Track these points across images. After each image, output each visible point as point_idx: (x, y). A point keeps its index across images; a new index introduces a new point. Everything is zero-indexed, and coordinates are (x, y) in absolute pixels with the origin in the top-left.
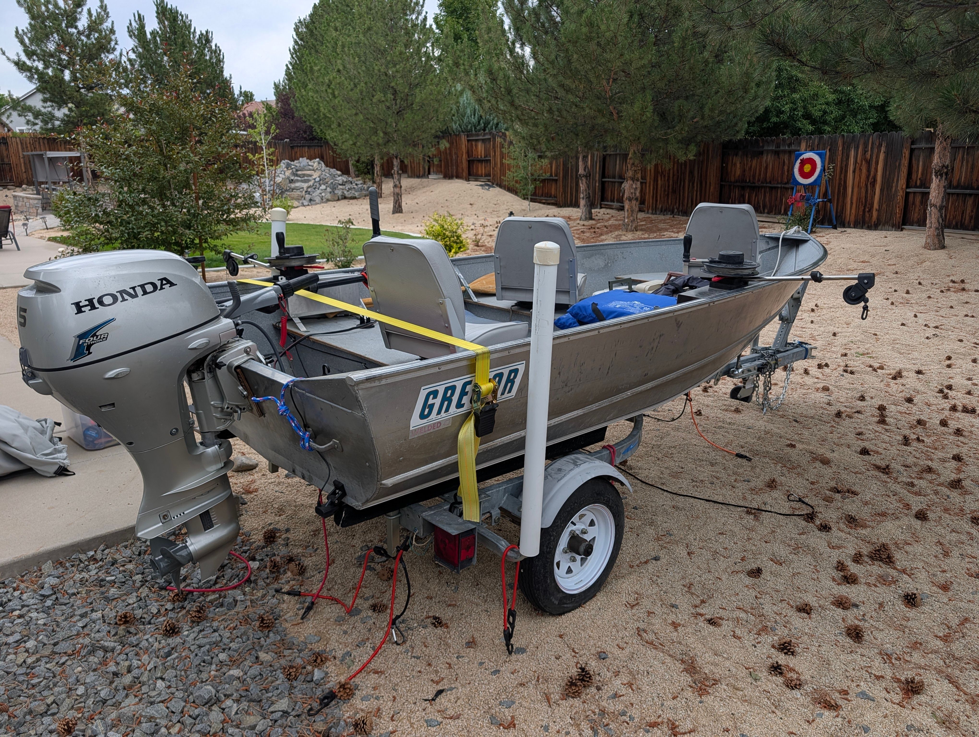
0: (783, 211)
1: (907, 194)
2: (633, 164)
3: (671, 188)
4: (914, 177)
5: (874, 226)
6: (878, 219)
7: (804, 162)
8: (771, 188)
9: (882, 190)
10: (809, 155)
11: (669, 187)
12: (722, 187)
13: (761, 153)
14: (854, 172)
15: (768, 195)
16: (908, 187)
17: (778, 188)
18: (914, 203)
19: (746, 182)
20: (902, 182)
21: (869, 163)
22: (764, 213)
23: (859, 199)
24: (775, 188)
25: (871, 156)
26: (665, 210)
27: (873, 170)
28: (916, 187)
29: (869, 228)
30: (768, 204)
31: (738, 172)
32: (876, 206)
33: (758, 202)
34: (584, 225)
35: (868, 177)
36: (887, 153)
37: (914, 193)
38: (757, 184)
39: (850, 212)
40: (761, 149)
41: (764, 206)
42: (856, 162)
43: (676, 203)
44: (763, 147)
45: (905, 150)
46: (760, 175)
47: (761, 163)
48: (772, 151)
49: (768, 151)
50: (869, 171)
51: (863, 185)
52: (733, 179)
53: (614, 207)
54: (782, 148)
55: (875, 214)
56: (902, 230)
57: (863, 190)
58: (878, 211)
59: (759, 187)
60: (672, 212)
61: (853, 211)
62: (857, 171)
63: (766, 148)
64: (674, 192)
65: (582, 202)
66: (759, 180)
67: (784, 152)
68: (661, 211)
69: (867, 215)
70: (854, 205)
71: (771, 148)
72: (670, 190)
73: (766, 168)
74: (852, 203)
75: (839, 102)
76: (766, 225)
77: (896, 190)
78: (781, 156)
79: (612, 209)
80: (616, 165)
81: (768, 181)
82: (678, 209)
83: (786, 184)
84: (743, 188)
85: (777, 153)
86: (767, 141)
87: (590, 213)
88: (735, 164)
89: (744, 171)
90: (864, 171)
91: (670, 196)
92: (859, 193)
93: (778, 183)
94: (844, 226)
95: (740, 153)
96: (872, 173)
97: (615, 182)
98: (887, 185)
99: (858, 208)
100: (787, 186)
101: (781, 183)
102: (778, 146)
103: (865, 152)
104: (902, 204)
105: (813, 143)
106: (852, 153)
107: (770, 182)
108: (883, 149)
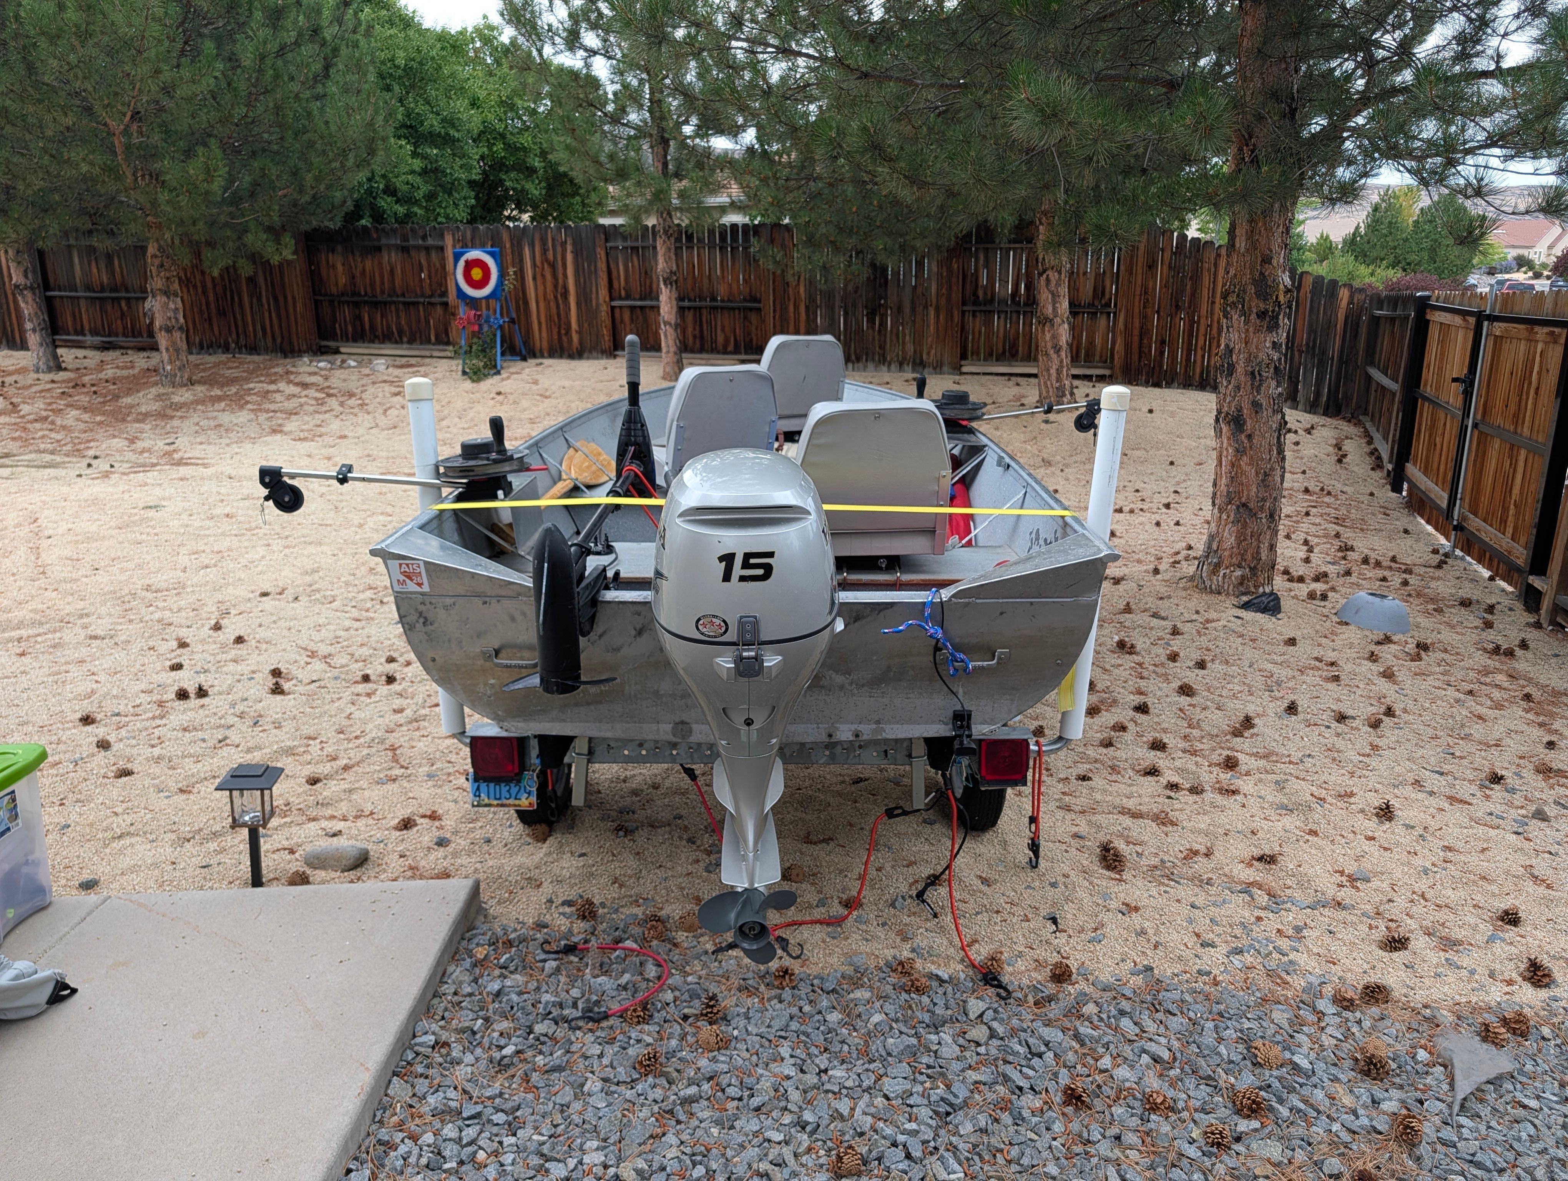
0: (433, 339)
1: (613, 308)
2: (162, 266)
3: (213, 306)
4: (616, 285)
5: (578, 354)
6: (581, 343)
7: (470, 265)
8: (407, 304)
9: (578, 304)
10: (474, 254)
11: (208, 304)
12: (317, 303)
13: (379, 249)
14: (534, 278)
15: (403, 315)
16: (612, 299)
17: (418, 303)
18: (622, 321)
19: (359, 295)
20: (603, 293)
21: (553, 266)
22: (402, 343)
23: (549, 318)
24: (413, 303)
25: (555, 256)
26: (210, 346)
27: (560, 276)
28: (620, 298)
29: (571, 357)
30: (406, 328)
31: (343, 280)
32: (574, 325)
33: (389, 327)
34: (53, 381)
35: (555, 286)
36: (577, 253)
37: (621, 307)
38: (380, 298)
39: (540, 336)
40: (376, 243)
41: (401, 333)
42: (534, 265)
43: (230, 334)
44: (379, 239)
45: (598, 250)
46: (382, 283)
47: (380, 264)
48: (396, 247)
49: (389, 247)
50: (555, 277)
51: (551, 297)
52: (334, 290)
53: (88, 344)
54: (412, 242)
55: (575, 337)
56: (615, 357)
57: (553, 305)
58: (579, 332)
59: (385, 303)
60: (226, 349)
61: (544, 334)
62: (539, 277)
63: (384, 241)
64: (222, 313)
65: (33, 339)
66: (383, 292)
67: (418, 248)
68: (202, 348)
69: (564, 339)
70: (544, 326)
71: (393, 242)
72: (214, 311)
73: (392, 272)
74: (540, 323)
75: (424, 172)
76: (413, 361)
77: (598, 305)
78: (413, 253)
79: (85, 348)
80: (72, 265)
81: (399, 292)
82: (237, 344)
83: (430, 297)
84: (356, 304)
85: (405, 250)
86: (383, 230)
87: (56, 357)
88: (334, 267)
89: (353, 277)
90: (549, 277)
91: (215, 320)
92: (548, 308)
93: (416, 296)
94: (534, 356)
95: (339, 248)
96: (561, 281)
97: (78, 298)
98: (584, 297)
99: (549, 330)
100: (433, 300)
101: (422, 296)
102: (405, 238)
103: (545, 251)
104: (609, 323)
105: (464, 236)
106: (527, 252)
107: (403, 295)
108: (569, 248)
